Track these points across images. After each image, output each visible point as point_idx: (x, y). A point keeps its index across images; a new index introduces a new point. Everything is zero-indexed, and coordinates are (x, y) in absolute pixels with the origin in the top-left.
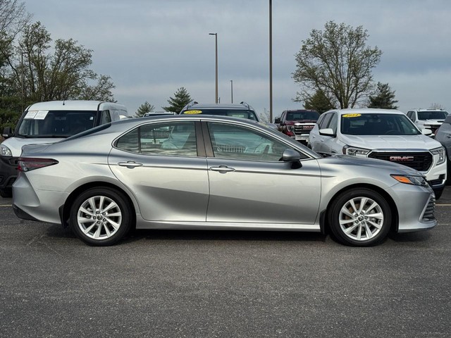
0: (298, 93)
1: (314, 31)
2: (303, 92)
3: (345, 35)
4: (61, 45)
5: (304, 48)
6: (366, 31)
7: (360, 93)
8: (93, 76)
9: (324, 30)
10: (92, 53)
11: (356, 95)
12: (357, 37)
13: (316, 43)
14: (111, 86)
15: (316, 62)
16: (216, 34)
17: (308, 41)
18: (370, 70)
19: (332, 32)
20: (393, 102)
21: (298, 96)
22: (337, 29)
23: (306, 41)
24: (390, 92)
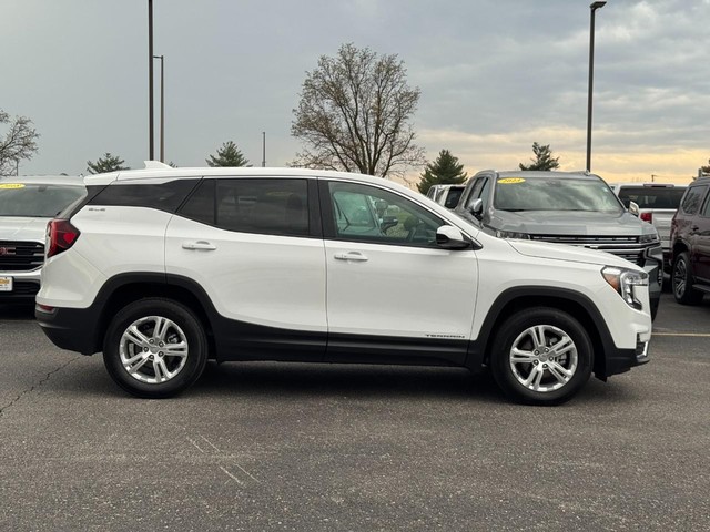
5: (308, 84)
13: (327, 78)
16: (162, 58)
17: (316, 73)
19: (348, 63)
22: (357, 59)
23: (312, 72)
24: (551, 158)
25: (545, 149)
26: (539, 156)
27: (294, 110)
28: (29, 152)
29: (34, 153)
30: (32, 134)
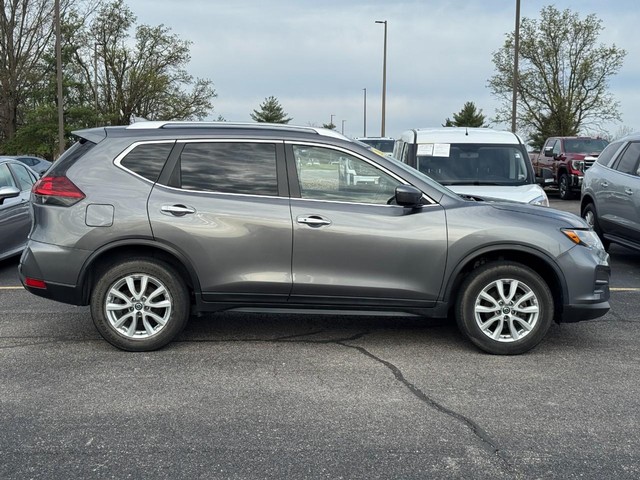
0: (497, 110)
1: (524, 20)
2: (505, 109)
4: (143, 34)
7: (586, 112)
8: (187, 80)
10: (190, 47)
11: (580, 114)
12: (586, 30)
14: (212, 94)
18: (607, 78)
21: (497, 114)
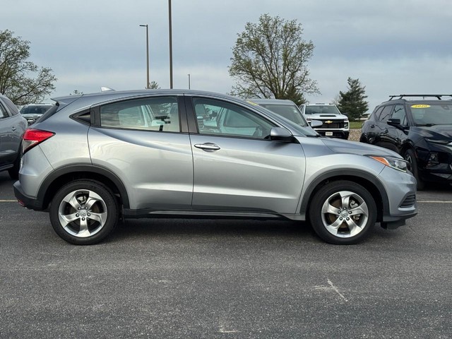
0: (233, 87)
1: (248, 24)
2: (238, 86)
3: (280, 28)
5: (239, 42)
6: (300, 24)
8: (33, 68)
9: (258, 23)
10: (28, 45)
12: (291, 30)
13: (252, 37)
15: (252, 55)
16: (147, 26)
17: (244, 34)
18: (304, 64)
19: (266, 26)
20: (363, 97)
21: (233, 90)
22: (271, 23)
23: (241, 34)
24: (361, 87)
25: (356, 82)
26: (352, 86)
27: (231, 59)
28: (49, 90)
29: (53, 91)
30: (52, 78)
